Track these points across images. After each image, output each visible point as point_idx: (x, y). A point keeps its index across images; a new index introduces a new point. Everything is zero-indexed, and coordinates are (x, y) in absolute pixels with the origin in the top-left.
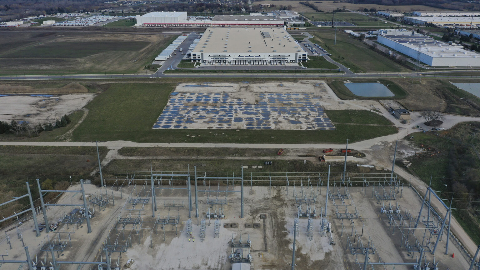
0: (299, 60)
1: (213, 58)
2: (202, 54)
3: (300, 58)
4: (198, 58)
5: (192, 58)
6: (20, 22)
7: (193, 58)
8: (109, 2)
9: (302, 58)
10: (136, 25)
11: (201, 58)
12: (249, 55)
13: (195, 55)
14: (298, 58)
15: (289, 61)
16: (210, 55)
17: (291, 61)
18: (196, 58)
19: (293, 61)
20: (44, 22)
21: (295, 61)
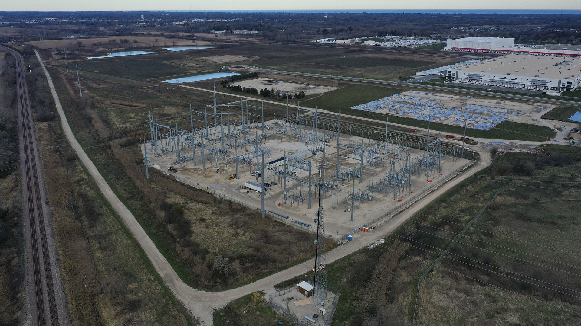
0: (563, 88)
1: (467, 76)
2: (457, 72)
3: (564, 85)
4: (453, 75)
5: (447, 75)
6: (347, 41)
7: (449, 75)
8: (454, 28)
9: (566, 86)
10: (445, 48)
11: (455, 76)
12: (505, 77)
13: (450, 72)
14: (561, 86)
15: (550, 88)
16: (464, 74)
17: (553, 89)
18: (451, 75)
19: (554, 88)
20: (365, 42)
21: (558, 89)
